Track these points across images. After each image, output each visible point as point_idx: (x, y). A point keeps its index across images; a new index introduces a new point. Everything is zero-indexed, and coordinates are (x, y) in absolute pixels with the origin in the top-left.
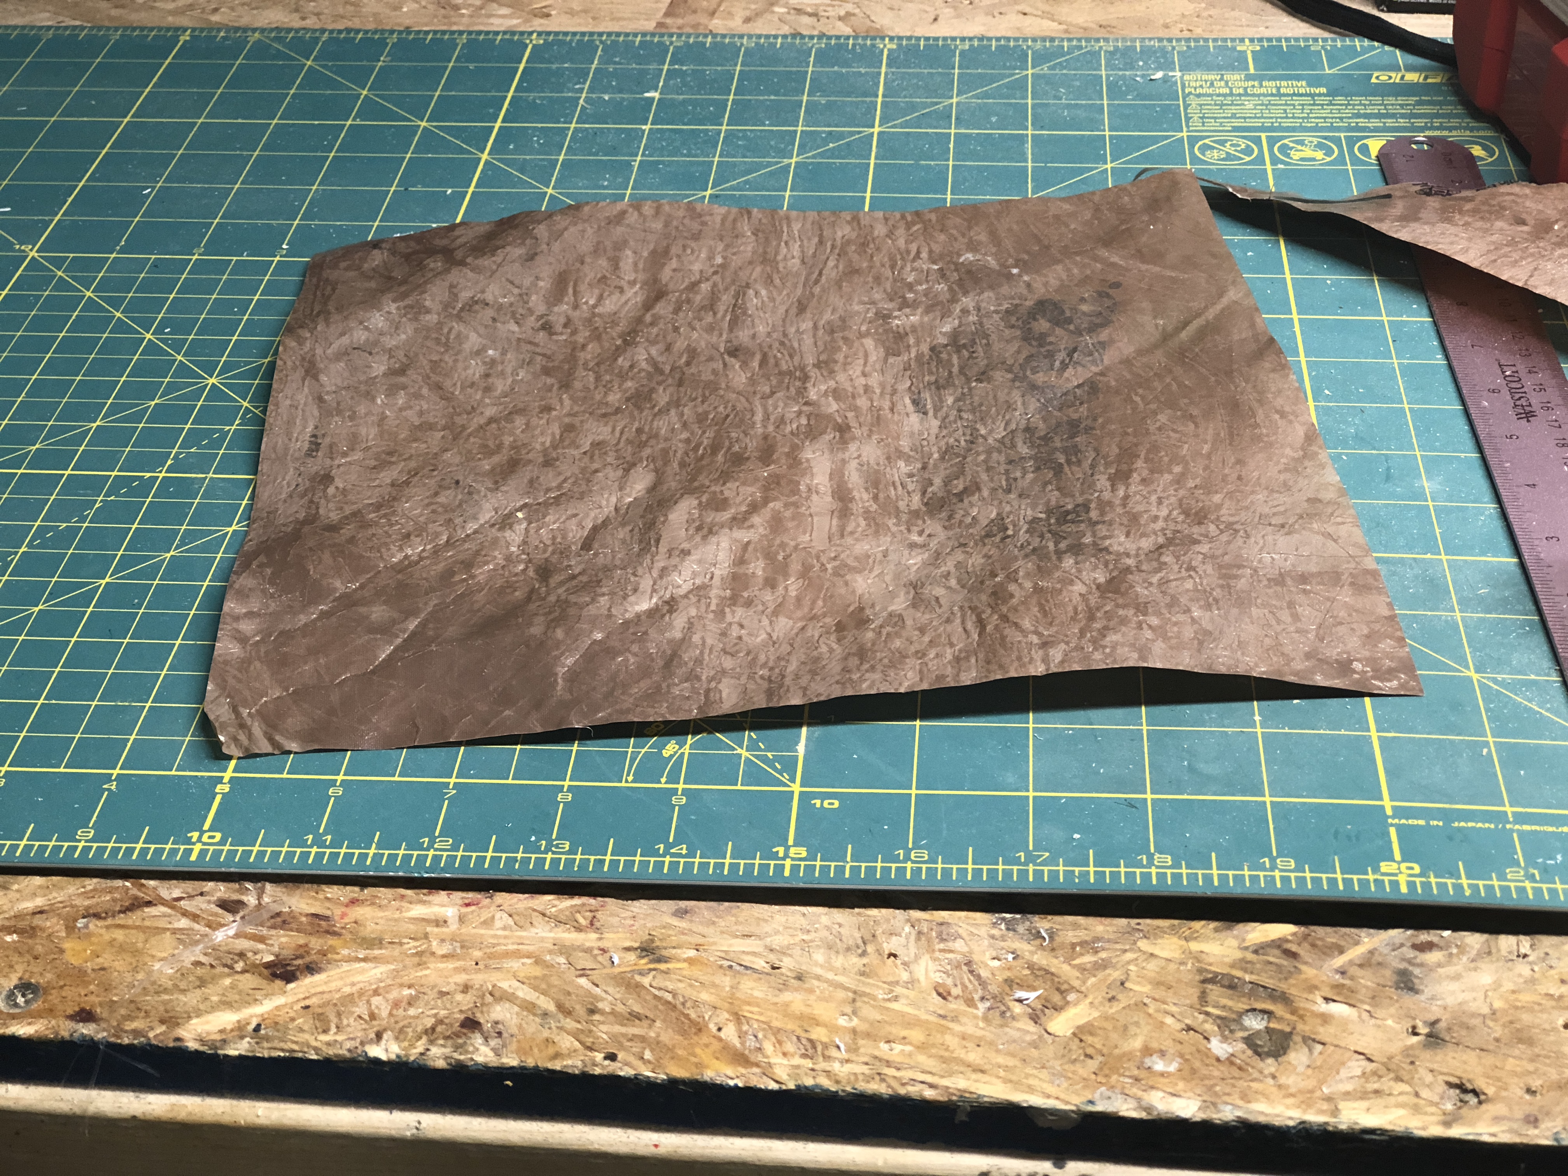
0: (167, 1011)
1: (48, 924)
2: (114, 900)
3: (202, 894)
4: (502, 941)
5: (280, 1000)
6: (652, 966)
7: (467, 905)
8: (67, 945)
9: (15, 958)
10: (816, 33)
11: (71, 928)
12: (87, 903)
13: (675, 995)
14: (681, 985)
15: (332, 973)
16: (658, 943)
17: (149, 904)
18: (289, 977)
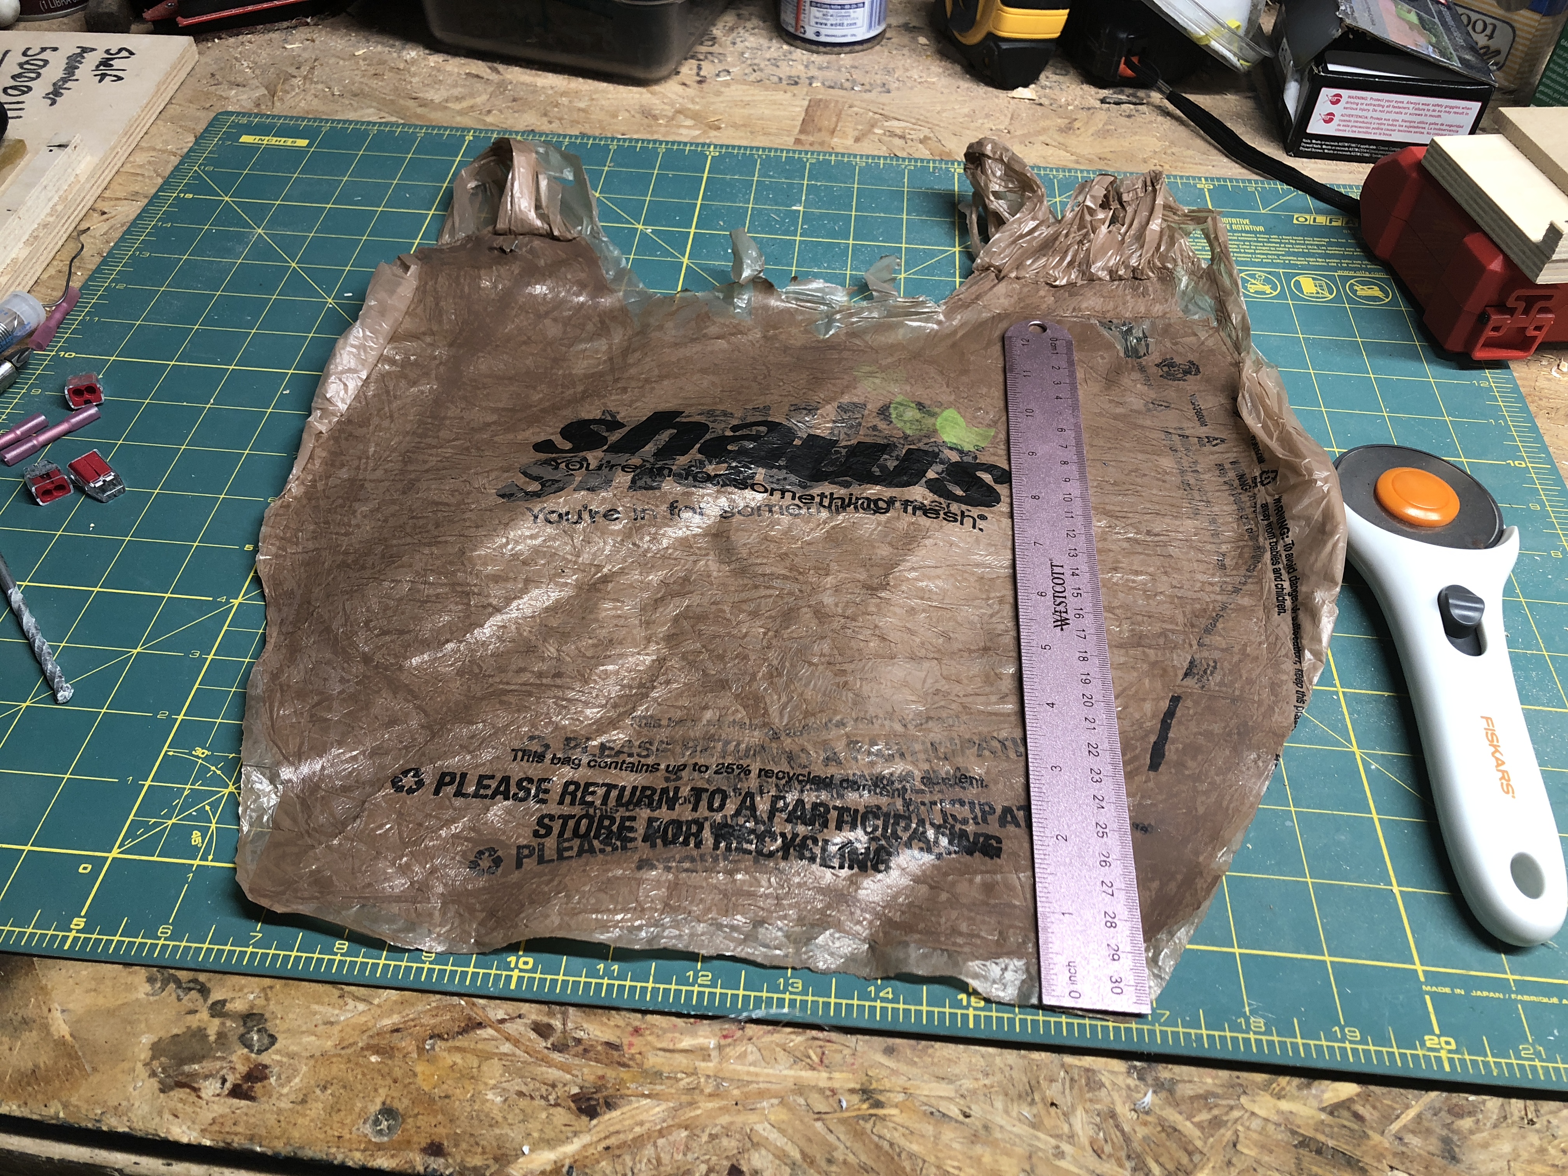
0: (499, 1148)
1: (404, 1044)
2: (453, 1020)
3: (520, 1016)
4: (754, 1079)
5: (586, 1139)
6: (872, 1111)
7: (725, 1037)
8: (419, 1069)
9: (379, 1081)
10: (905, 155)
11: (421, 1050)
12: (432, 1021)
13: (891, 1145)
14: (896, 1134)
15: (625, 1109)
16: (874, 1085)
17: (480, 1025)
18: (592, 1113)
